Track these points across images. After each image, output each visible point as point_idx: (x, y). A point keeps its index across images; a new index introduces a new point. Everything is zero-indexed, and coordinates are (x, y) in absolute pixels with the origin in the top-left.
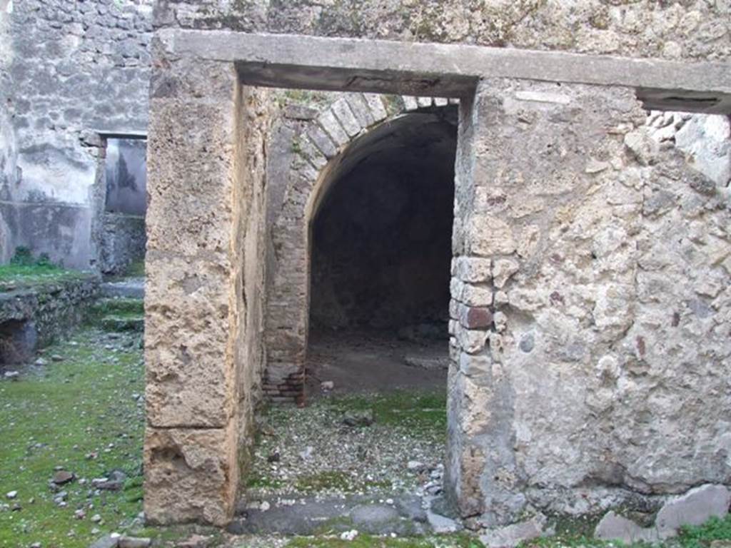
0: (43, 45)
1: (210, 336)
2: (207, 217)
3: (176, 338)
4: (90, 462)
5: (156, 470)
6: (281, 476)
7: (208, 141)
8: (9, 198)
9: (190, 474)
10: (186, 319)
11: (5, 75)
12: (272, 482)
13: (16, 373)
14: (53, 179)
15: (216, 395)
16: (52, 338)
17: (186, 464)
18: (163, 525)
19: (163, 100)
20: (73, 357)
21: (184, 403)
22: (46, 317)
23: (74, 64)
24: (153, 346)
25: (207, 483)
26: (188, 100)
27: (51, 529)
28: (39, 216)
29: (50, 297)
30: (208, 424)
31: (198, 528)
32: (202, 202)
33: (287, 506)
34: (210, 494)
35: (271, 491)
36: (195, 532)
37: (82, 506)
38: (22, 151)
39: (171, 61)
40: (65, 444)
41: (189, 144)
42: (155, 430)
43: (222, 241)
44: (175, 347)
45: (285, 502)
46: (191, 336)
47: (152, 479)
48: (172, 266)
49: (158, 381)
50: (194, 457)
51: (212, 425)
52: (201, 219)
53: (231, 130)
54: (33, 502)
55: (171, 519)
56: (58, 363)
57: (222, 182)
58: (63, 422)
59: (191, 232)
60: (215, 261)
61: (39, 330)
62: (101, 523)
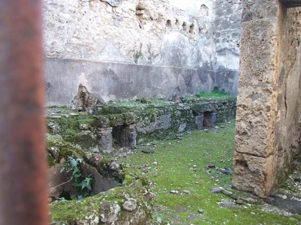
0: (225, 11)
1: (261, 118)
2: (263, 69)
3: (248, 118)
4: (222, 163)
5: (237, 168)
6: (298, 188)
7: (265, 36)
8: (212, 69)
9: (250, 173)
10: (252, 111)
11: (212, 25)
12: (292, 189)
13: (207, 130)
14: (227, 61)
15: (262, 143)
16: (222, 120)
17: (249, 169)
18: (238, 190)
19: (246, 23)
20: (228, 127)
21: (249, 144)
22: (220, 112)
23: (236, 15)
24: (239, 120)
25: (256, 179)
26: (257, 20)
27: (203, 180)
28: (222, 75)
29: (222, 104)
30: (259, 155)
31: (252, 195)
32: (261, 63)
33: (296, 201)
34: (258, 183)
35: (291, 193)
36: (250, 197)
37: (214, 176)
38: (217, 51)
39: (250, 5)
40: (216, 155)
41: (256, 39)
42: (237, 153)
43: (269, 79)
44: (247, 122)
45: (295, 199)
46: (254, 118)
47: (235, 171)
48: (248, 89)
49: (240, 134)
50: (252, 167)
51: (260, 155)
52: (260, 70)
53: (275, 30)
54: (200, 170)
55: (242, 189)
56: (222, 129)
57: (270, 53)
58: (217, 148)
59: (256, 75)
60: (266, 87)
61: (218, 116)
62: (218, 183)
